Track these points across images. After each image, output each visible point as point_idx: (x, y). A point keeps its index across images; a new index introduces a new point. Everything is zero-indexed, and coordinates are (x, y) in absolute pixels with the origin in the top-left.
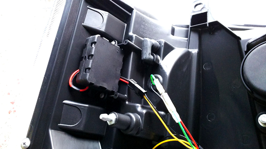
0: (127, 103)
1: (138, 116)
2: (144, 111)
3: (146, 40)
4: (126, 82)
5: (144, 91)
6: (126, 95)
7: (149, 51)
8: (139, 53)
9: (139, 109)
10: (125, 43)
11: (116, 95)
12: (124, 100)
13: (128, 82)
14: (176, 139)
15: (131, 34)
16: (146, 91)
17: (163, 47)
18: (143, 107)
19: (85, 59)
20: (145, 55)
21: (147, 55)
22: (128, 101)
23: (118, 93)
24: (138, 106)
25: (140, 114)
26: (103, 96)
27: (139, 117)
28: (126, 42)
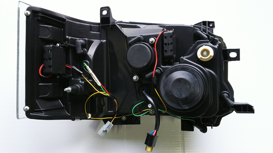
0: (73, 79)
2: (83, 82)
3: (78, 42)
5: (81, 72)
6: (71, 75)
7: (80, 47)
8: (74, 49)
9: (80, 82)
11: (67, 76)
12: (71, 78)
13: (71, 68)
14: (99, 92)
16: (83, 72)
17: (87, 43)
18: (82, 80)
19: (47, 60)
21: (80, 51)
25: (81, 84)
26: (58, 77)
27: (81, 86)
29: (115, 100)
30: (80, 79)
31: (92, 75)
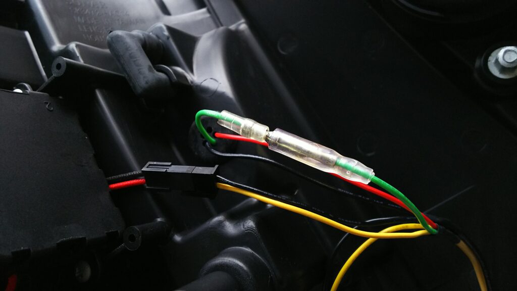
0: (178, 238)
1: (242, 250)
2: (250, 223)
3: (118, 37)
4: (135, 181)
5: (209, 171)
6: (159, 220)
7: (144, 62)
9: (231, 228)
10: (56, 70)
11: (132, 238)
12: (164, 236)
13: (141, 180)
15: (57, 46)
16: (217, 166)
17: (171, 40)
18: (236, 217)
20: (142, 77)
21: (146, 73)
22: (179, 231)
23: (136, 228)
24: (221, 222)
25: (242, 239)
26: (88, 272)
27: (249, 250)
28: (59, 66)
29: (462, 245)
30: (220, 218)
31: (277, 143)
